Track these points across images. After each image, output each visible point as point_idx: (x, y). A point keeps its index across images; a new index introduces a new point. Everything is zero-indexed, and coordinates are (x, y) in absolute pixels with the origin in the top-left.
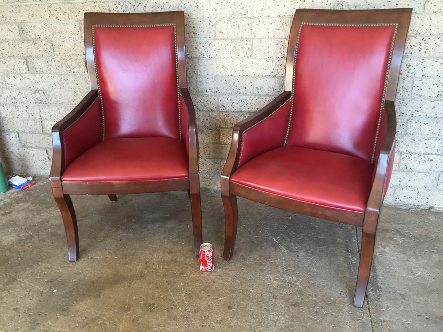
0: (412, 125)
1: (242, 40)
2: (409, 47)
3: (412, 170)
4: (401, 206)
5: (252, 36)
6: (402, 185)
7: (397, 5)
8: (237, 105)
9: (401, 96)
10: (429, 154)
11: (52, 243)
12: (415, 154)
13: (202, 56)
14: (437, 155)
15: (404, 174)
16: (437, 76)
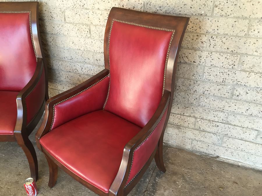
0: (203, 100)
1: (83, 24)
2: (200, 43)
3: (204, 131)
4: (196, 152)
6: (197, 139)
7: (191, 8)
8: (85, 70)
9: (195, 78)
10: (215, 122)
12: (206, 120)
13: (58, 33)
14: (222, 123)
15: (198, 132)
16: (222, 66)
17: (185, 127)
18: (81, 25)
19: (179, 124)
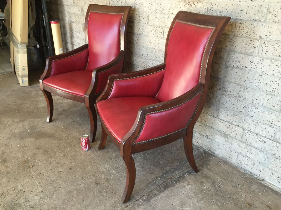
0: (252, 110)
2: (253, 48)
3: (250, 145)
4: (241, 169)
5: (164, 25)
6: (242, 153)
7: (247, 13)
10: (263, 137)
12: (254, 133)
13: (142, 34)
14: (271, 140)
15: (245, 145)
16: (273, 75)
17: (233, 138)
18: (158, 27)
19: (227, 133)
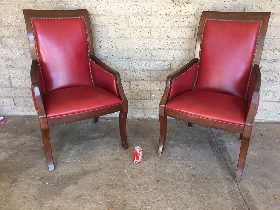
5: (150, 26)
8: (141, 66)
11: (34, 156)
